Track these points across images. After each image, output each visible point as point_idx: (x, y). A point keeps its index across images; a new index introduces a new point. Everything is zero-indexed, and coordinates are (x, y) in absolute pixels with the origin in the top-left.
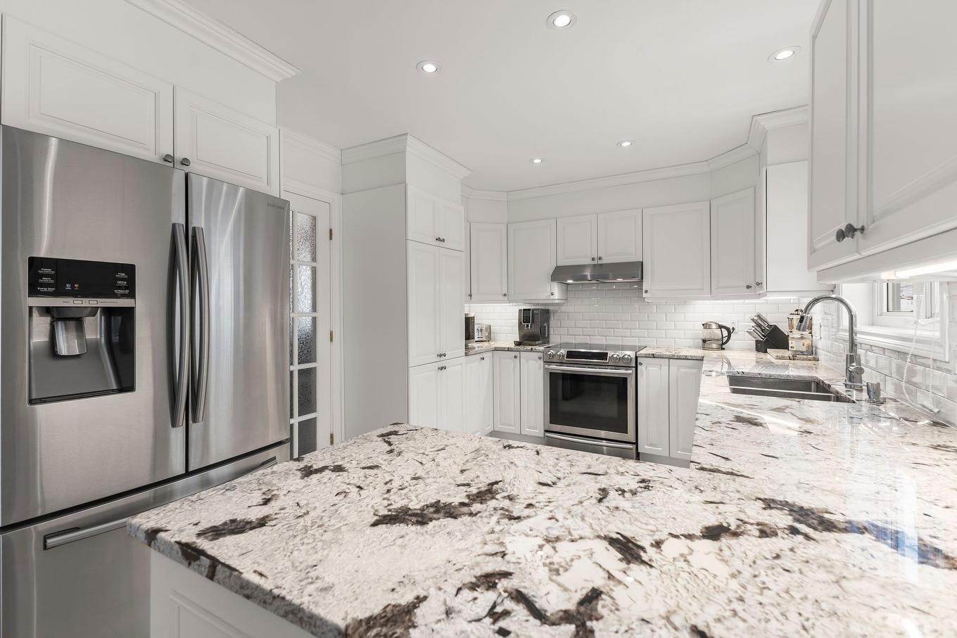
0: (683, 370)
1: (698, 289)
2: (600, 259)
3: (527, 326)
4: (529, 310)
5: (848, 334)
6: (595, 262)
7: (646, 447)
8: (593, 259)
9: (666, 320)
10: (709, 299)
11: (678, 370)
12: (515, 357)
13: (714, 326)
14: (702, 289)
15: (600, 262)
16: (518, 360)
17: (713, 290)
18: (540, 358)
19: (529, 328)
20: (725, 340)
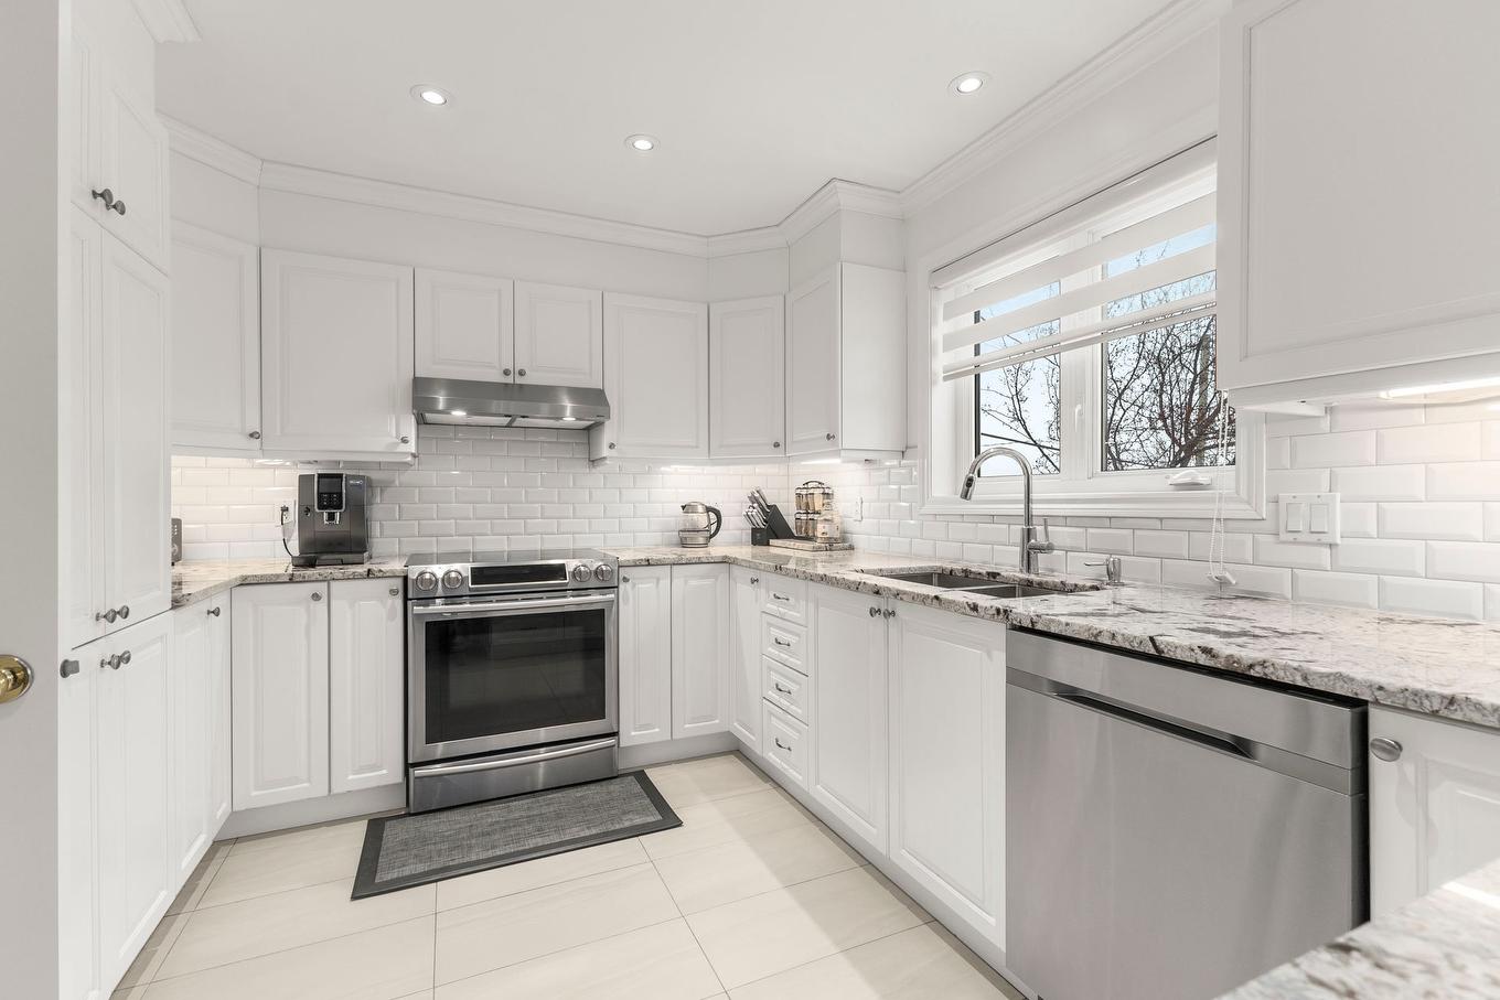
0: (693, 583)
1: (689, 447)
2: (522, 373)
3: (331, 517)
4: (340, 476)
5: (1023, 506)
6: (509, 380)
7: (633, 733)
8: (506, 373)
9: (620, 502)
10: (705, 464)
11: (686, 582)
12: (316, 597)
13: (700, 509)
14: (697, 447)
15: (519, 380)
16: (322, 605)
17: (713, 447)
18: (393, 592)
19: (334, 524)
20: (714, 527)
